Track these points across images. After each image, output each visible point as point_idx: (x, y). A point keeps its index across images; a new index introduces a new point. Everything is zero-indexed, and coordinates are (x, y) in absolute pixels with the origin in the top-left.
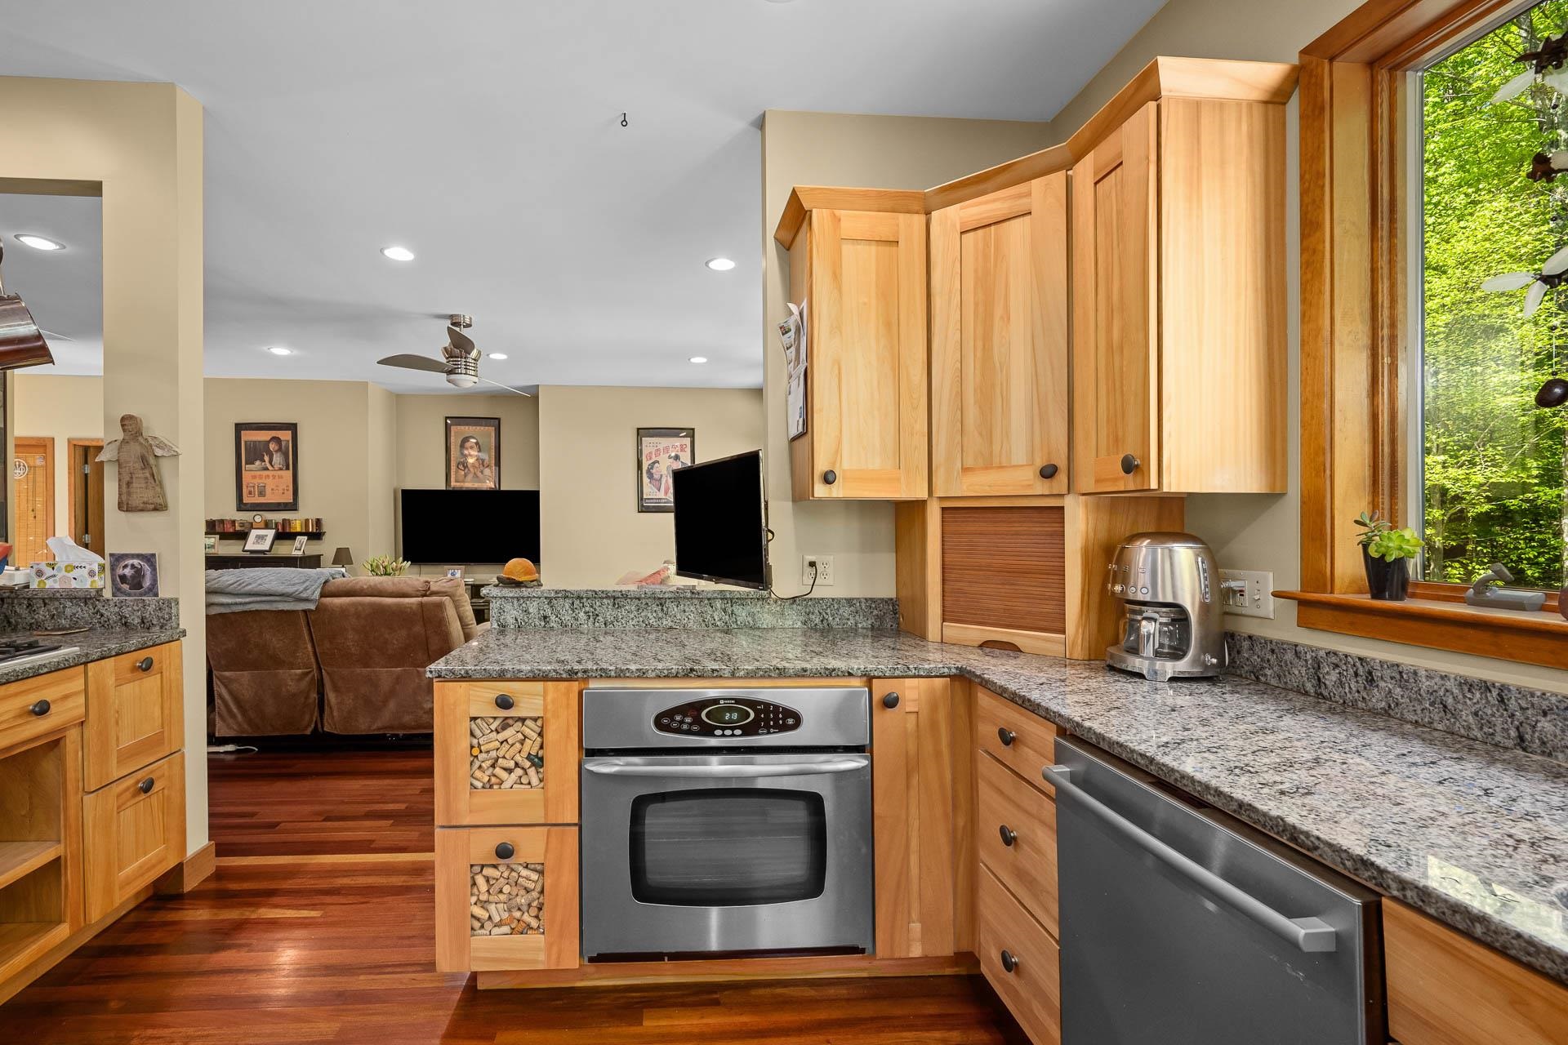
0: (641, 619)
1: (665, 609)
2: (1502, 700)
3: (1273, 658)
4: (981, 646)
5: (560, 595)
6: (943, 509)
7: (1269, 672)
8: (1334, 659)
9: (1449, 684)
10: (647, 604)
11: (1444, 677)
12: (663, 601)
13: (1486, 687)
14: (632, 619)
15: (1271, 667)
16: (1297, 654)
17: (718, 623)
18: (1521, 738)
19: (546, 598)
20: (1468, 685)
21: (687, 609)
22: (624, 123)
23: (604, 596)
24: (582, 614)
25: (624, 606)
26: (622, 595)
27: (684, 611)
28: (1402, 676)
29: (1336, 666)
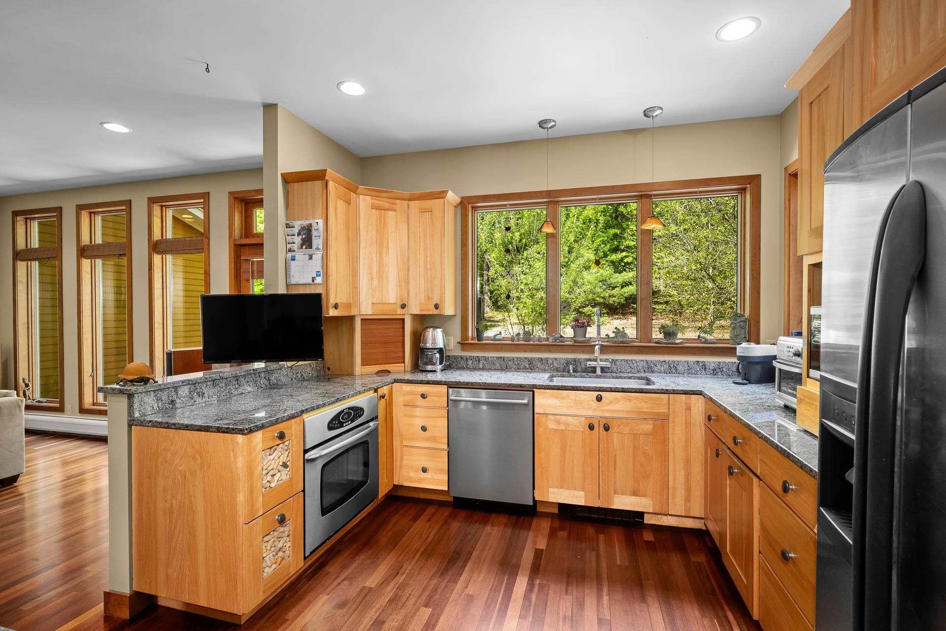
0: (227, 391)
1: (239, 382)
2: (504, 360)
3: (455, 361)
4: (376, 373)
5: (185, 384)
6: (361, 319)
7: (454, 365)
8: (471, 358)
9: (495, 359)
10: (230, 381)
11: (494, 357)
12: (238, 377)
13: (501, 358)
14: (223, 392)
15: (454, 363)
16: (462, 358)
17: (263, 386)
18: (507, 367)
19: (173, 388)
20: (498, 358)
21: (249, 380)
22: (207, 70)
23: (211, 379)
24: (195, 394)
25: (218, 384)
26: (220, 377)
27: (248, 382)
28: (486, 359)
29: (471, 359)
